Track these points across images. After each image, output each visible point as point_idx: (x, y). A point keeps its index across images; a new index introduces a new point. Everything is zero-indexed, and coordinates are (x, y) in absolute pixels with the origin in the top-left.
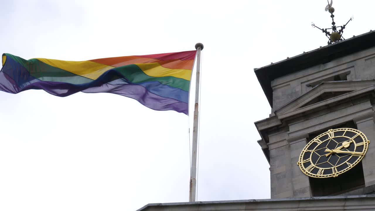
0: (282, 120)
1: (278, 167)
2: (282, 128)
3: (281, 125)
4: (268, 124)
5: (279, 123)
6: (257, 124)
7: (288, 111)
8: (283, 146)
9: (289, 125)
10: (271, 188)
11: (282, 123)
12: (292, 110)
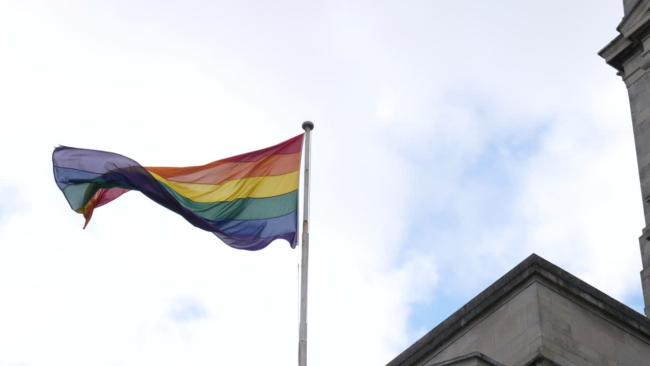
0: (630, 38)
1: (640, 112)
2: (634, 48)
3: (632, 44)
4: (616, 49)
5: (628, 43)
6: (601, 54)
7: (635, 22)
8: (643, 75)
9: (642, 41)
10: (637, 149)
11: (633, 41)
12: (639, 17)
